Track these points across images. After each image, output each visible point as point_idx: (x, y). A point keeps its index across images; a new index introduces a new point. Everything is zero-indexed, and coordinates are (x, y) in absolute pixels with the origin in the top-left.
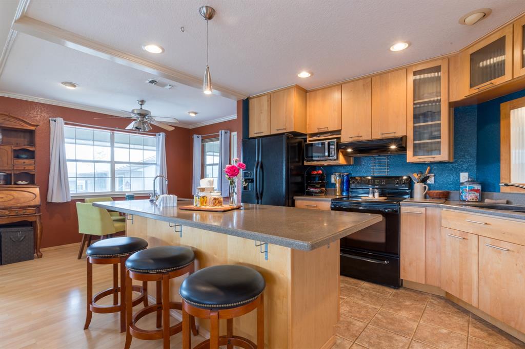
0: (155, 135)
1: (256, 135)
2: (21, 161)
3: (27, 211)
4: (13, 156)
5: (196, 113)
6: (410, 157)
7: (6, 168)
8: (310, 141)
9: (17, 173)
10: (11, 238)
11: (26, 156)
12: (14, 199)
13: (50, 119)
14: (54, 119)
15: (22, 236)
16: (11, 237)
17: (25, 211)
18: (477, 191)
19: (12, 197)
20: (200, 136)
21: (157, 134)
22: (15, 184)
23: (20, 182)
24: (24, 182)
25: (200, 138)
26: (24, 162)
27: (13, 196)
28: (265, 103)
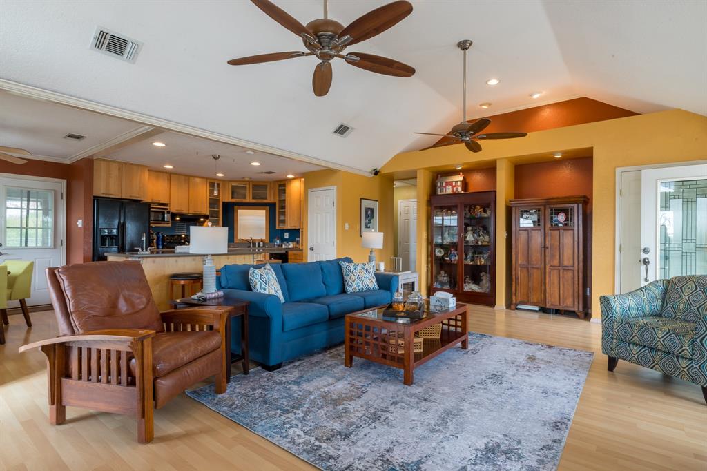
28: (115, 172)
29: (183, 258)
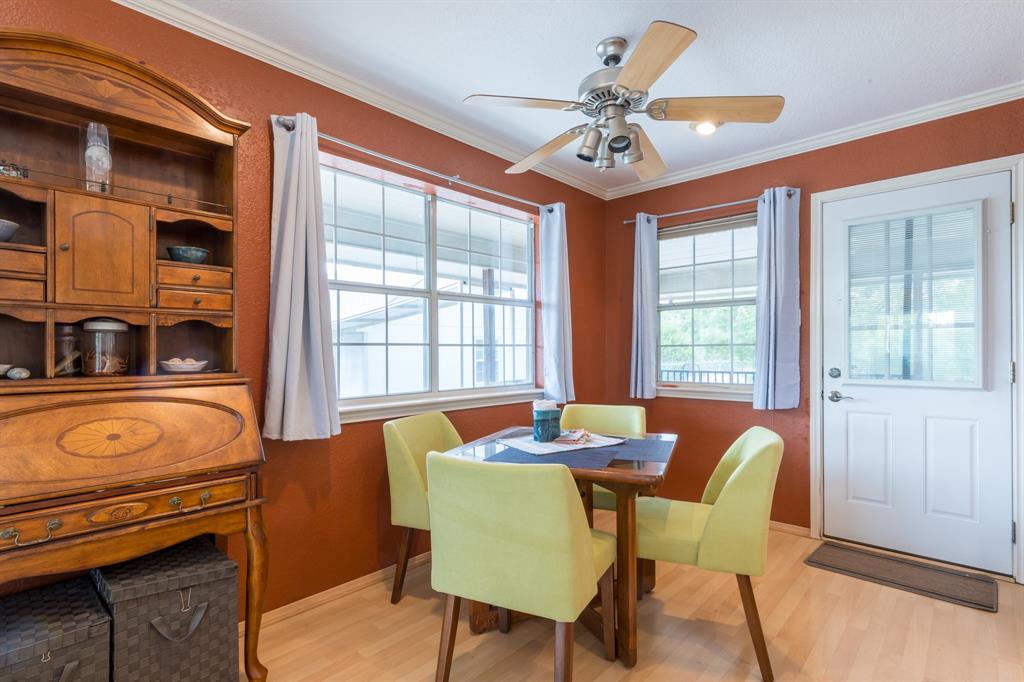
0: (536, 212)
2: (185, 273)
3: (217, 492)
4: (154, 250)
7: (126, 300)
9: (170, 323)
10: (152, 626)
11: (199, 254)
12: (161, 438)
13: (274, 118)
14: (287, 119)
15: (196, 610)
16: (156, 620)
17: (205, 494)
19: (152, 433)
20: (654, 219)
21: (543, 208)
22: (161, 370)
23: (175, 363)
24: (190, 364)
25: (655, 224)
26: (196, 279)
27: (158, 426)
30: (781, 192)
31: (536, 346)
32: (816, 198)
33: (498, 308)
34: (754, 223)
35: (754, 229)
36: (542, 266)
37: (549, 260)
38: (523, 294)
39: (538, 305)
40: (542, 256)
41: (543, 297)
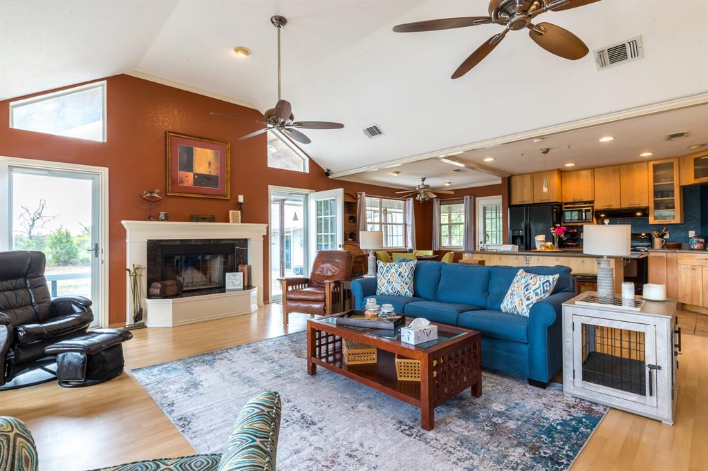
1: (519, 203)
5: (449, 183)
6: (652, 220)
8: (565, 208)
13: (358, 193)
18: (701, 243)
21: (407, 199)
25: (439, 202)
28: (527, 179)
29: (506, 256)
30: (468, 197)
31: (406, 236)
32: (477, 199)
33: (388, 226)
34: (463, 203)
35: (463, 205)
36: (407, 215)
37: (409, 213)
38: (401, 221)
39: (406, 225)
40: (407, 212)
41: (408, 223)
